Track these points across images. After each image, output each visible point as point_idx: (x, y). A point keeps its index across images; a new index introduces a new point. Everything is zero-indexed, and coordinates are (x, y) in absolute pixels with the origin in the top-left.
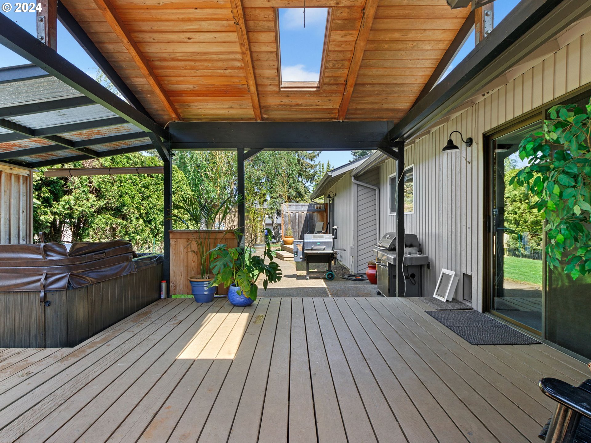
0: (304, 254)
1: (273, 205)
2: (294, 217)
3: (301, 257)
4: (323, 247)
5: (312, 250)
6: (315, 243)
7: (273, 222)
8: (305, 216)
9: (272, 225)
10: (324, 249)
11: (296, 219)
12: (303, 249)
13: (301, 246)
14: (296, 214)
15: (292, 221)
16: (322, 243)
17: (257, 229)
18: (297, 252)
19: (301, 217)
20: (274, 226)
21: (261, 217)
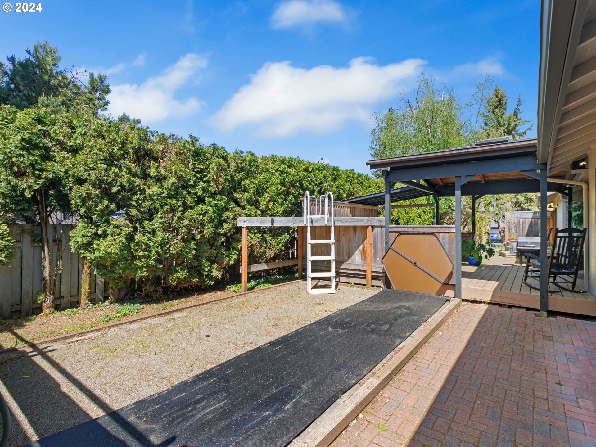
0: (517, 249)
1: (499, 211)
2: (518, 223)
3: (516, 251)
4: (533, 245)
5: (524, 247)
6: (527, 243)
7: (499, 226)
8: (529, 222)
9: (498, 228)
10: (534, 247)
11: (520, 225)
12: (517, 246)
13: (516, 244)
14: (520, 221)
15: (515, 227)
16: (532, 243)
17: (482, 233)
18: (512, 248)
19: (525, 223)
20: (500, 230)
21: (486, 223)
